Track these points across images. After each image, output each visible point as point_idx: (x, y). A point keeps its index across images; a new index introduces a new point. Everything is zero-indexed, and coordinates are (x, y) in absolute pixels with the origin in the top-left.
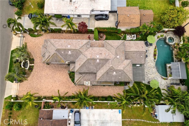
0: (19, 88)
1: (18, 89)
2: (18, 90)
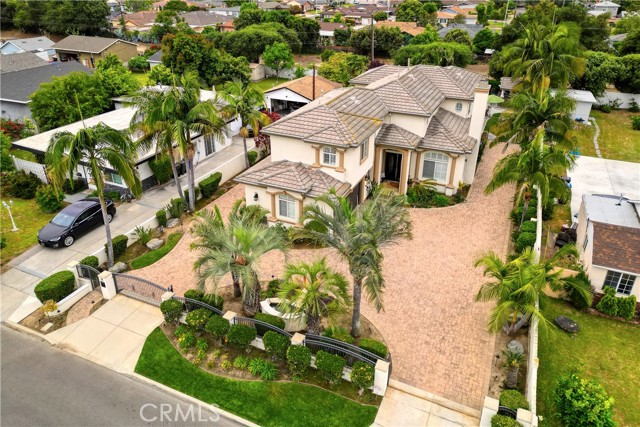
0: (431, 389)
1: (430, 395)
2: (439, 398)
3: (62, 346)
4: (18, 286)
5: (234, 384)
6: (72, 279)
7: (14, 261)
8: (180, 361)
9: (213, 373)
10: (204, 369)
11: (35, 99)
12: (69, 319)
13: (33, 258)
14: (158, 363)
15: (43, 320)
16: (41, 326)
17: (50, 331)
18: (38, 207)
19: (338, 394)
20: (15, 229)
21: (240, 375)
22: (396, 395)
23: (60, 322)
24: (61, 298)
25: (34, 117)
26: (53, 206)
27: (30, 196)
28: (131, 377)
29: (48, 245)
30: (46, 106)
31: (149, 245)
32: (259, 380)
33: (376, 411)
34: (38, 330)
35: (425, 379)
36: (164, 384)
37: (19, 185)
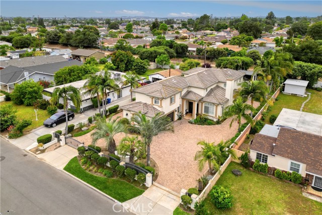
0: (169, 187)
1: (167, 189)
2: (170, 190)
3: (41, 159)
4: (32, 139)
5: (96, 177)
6: (51, 137)
7: (33, 130)
8: (80, 168)
9: (90, 173)
10: (87, 171)
11: (56, 74)
12: (46, 151)
13: (40, 130)
14: (72, 168)
15: (37, 150)
16: (36, 152)
17: (39, 154)
18: (47, 113)
19: (132, 185)
20: (37, 119)
21: (100, 175)
22: (154, 188)
23: (43, 151)
24: (45, 143)
25: (55, 80)
26: (52, 112)
27: (45, 109)
28: (62, 171)
29: (47, 126)
30: (60, 77)
31: (83, 129)
32: (106, 177)
33: (144, 191)
34: (35, 153)
35: (168, 184)
36: (72, 174)
37: (42, 104)
